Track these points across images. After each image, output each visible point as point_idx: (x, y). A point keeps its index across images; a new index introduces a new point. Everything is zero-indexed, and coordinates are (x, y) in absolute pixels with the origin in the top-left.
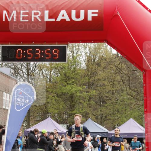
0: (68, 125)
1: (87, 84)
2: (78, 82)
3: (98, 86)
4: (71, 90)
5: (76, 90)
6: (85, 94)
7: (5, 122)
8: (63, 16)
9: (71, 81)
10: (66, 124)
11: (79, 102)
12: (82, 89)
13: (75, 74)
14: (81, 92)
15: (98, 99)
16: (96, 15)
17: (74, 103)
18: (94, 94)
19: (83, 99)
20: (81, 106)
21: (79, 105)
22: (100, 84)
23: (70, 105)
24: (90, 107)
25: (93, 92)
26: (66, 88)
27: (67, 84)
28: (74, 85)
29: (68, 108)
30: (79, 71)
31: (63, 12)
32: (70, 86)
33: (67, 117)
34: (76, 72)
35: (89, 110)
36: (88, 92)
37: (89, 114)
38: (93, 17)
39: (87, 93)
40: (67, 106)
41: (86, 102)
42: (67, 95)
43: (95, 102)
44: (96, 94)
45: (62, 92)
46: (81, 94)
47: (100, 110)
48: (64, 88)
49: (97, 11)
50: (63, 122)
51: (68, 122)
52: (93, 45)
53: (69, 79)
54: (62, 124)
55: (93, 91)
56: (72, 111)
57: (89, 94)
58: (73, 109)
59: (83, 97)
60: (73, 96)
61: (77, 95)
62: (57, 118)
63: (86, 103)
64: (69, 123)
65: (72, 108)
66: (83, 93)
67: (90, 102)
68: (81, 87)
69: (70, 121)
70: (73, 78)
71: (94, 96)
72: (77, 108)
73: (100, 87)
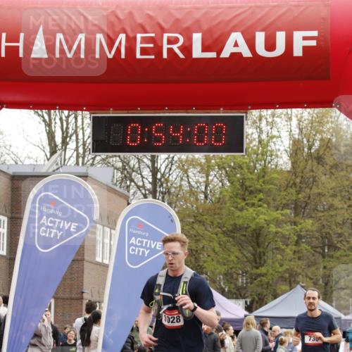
0: (248, 300)
1: (293, 206)
2: (271, 201)
3: (317, 210)
4: (255, 219)
5: (267, 218)
6: (288, 227)
7: (101, 294)
8: (236, 45)
9: (256, 197)
10: (243, 297)
11: (274, 247)
12: (281, 217)
13: (264, 182)
14: (278, 223)
15: (317, 239)
16: (313, 43)
17: (261, 250)
18: (309, 227)
19: (284, 240)
20: (279, 257)
21: (273, 253)
22: (324, 205)
23: (254, 255)
24: (299, 259)
25: (308, 224)
26: (244, 214)
27: (247, 204)
28: (264, 208)
29: (248, 261)
30: (275, 176)
31: (236, 36)
32: (254, 211)
33: (245, 281)
34: (267, 178)
35: (297, 266)
36: (295, 224)
37: (297, 274)
38: (305, 49)
39: (293, 227)
40: (246, 257)
41: (290, 247)
42: (246, 231)
43: (312, 247)
44: (314, 228)
45: (235, 224)
46: (279, 229)
47: (322, 266)
48: (238, 213)
49: (315, 33)
50: (235, 293)
51: (248, 294)
52: (306, 114)
53: (250, 194)
54: (233, 298)
55: (307, 221)
56: (257, 268)
57: (298, 228)
58: (260, 263)
59: (283, 236)
60: (259, 234)
61: (271, 229)
62: (222, 284)
63: (291, 251)
64: (251, 295)
65: (258, 261)
66: (284, 225)
67: (299, 246)
68: (278, 212)
69: (252, 292)
70: (260, 191)
71: (308, 233)
72: (270, 261)
73: (323, 212)
